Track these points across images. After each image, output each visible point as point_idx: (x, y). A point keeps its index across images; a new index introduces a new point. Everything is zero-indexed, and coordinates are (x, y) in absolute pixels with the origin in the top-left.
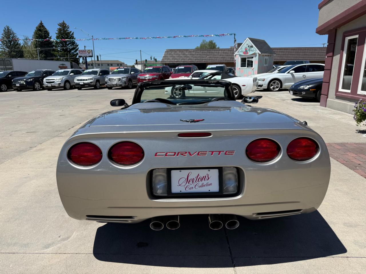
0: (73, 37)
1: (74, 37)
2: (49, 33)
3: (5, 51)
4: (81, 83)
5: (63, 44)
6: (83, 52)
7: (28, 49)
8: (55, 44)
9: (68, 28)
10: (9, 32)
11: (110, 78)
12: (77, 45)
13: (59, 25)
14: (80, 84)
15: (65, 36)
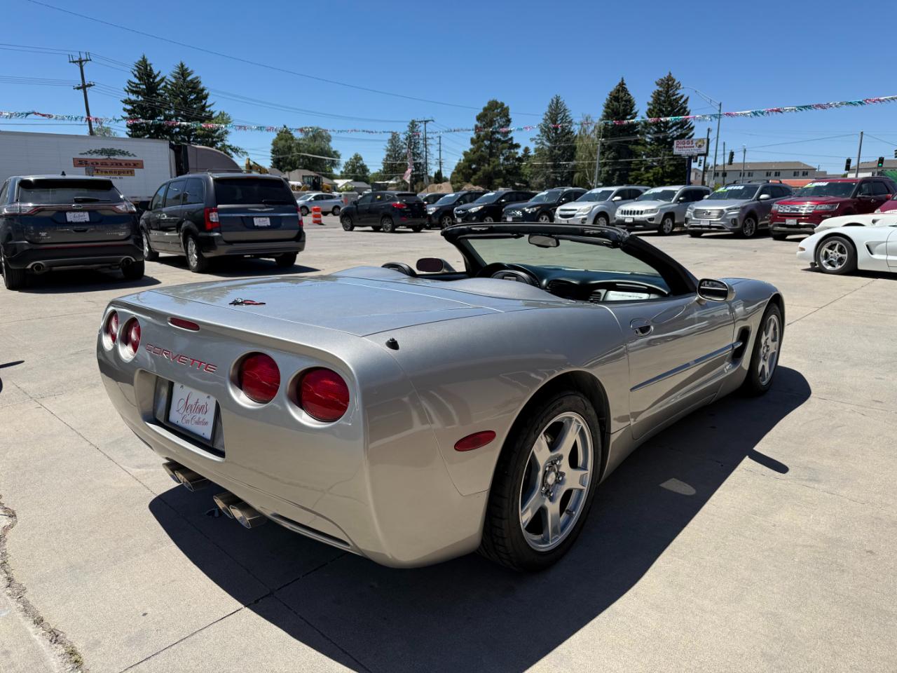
0: (685, 108)
1: (688, 109)
2: (634, 105)
3: (543, 148)
4: (629, 219)
5: (659, 128)
6: (686, 145)
7: (586, 141)
8: (643, 127)
9: (676, 90)
10: (557, 107)
11: (697, 210)
12: (691, 126)
13: (658, 84)
14: (627, 221)
15: (666, 108)
